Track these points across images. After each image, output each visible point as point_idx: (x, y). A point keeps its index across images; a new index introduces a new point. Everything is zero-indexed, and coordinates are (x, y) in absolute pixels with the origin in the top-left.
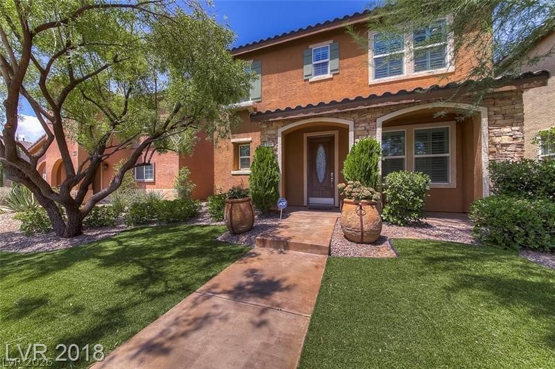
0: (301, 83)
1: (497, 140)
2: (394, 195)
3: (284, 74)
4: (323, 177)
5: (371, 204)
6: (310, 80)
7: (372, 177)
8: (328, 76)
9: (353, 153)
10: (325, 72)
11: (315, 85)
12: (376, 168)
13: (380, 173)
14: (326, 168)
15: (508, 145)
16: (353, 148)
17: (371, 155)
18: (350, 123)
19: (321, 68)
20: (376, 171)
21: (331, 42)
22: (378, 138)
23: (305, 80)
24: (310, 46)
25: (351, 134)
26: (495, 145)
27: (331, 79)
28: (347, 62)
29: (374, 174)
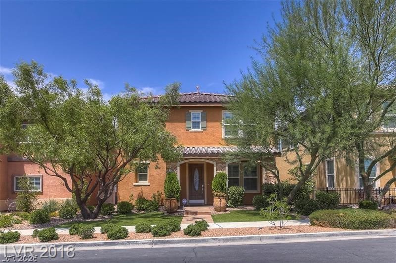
0: (184, 131)
1: (268, 175)
2: (232, 196)
3: (173, 123)
4: (198, 187)
5: (224, 198)
6: (190, 130)
7: (224, 189)
8: (200, 130)
9: (216, 178)
10: (199, 127)
11: (193, 134)
12: (225, 185)
13: (227, 187)
14: (200, 182)
15: (271, 177)
16: (216, 176)
17: (223, 180)
18: (215, 163)
19: (196, 125)
20: (225, 186)
21: (202, 111)
22: (226, 171)
23: (187, 130)
24: (190, 111)
25: (215, 168)
26: (267, 176)
27: (202, 132)
28: (210, 124)
29: (225, 187)
